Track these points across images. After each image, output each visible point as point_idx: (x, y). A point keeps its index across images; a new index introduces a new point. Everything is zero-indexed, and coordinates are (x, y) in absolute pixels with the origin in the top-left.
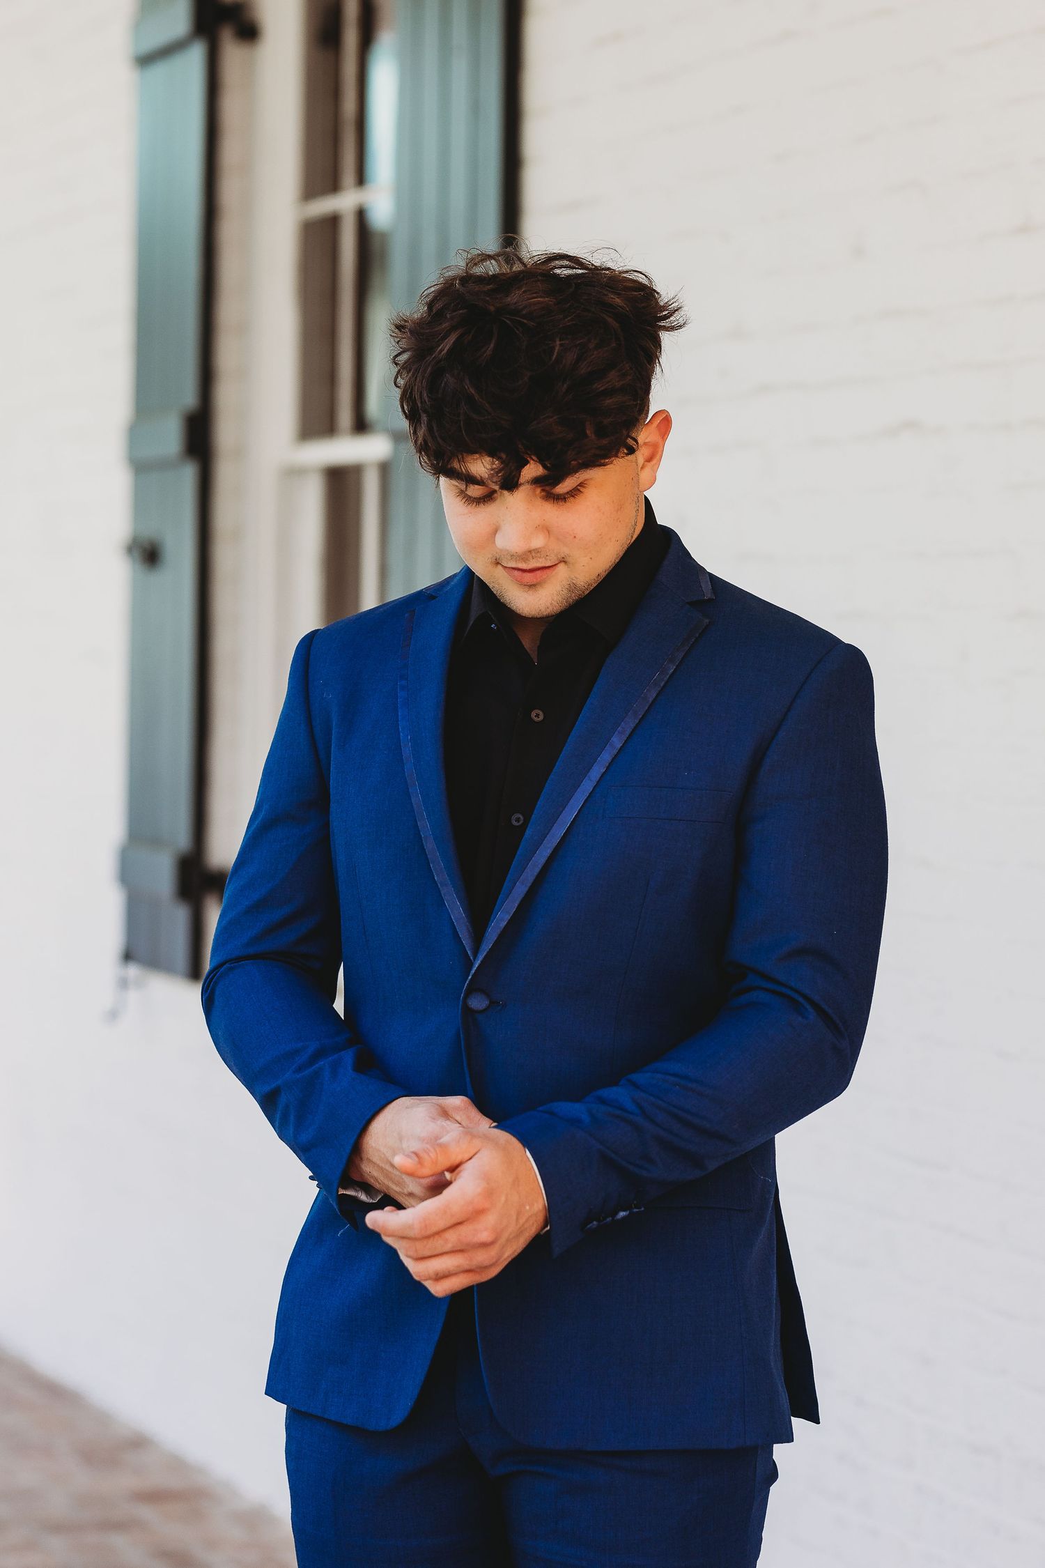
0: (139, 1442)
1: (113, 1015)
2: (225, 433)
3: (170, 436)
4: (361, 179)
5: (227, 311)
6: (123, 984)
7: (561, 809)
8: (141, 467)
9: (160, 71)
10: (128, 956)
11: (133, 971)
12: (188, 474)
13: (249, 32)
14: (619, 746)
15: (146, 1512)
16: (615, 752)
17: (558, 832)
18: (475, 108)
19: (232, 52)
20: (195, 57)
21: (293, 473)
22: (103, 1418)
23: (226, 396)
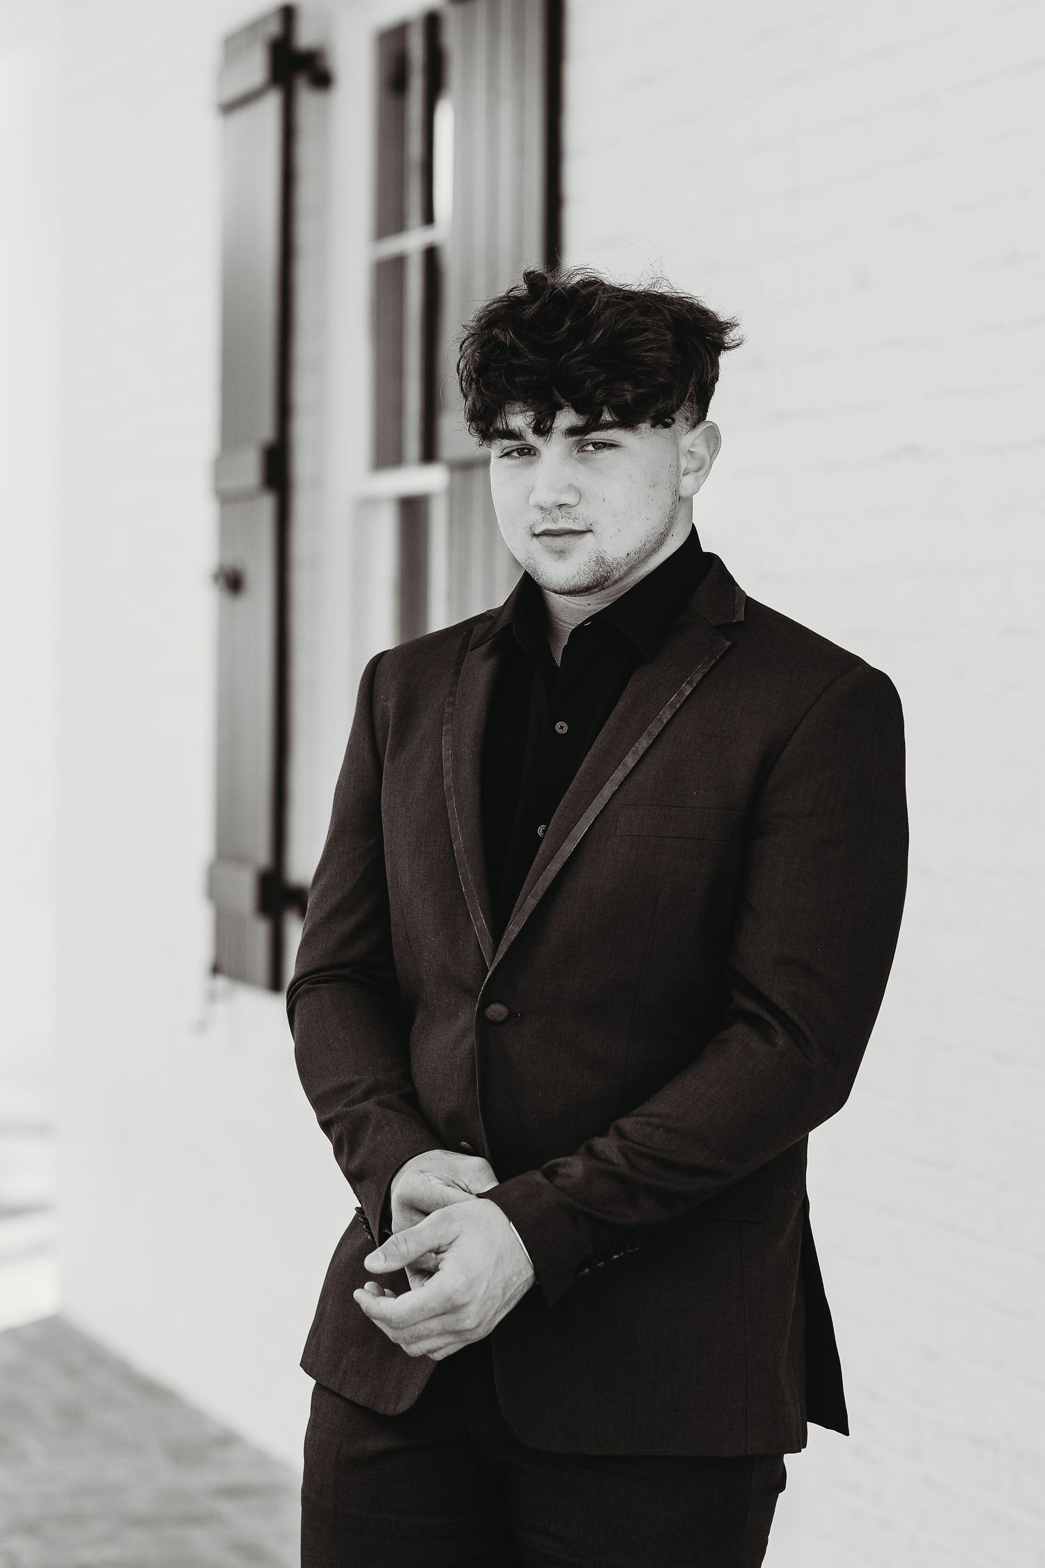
0: (227, 1440)
1: (202, 1026)
2: (303, 465)
3: (250, 469)
4: (429, 217)
5: (304, 348)
6: (212, 997)
7: (572, 825)
8: (226, 498)
9: (243, 118)
10: (216, 969)
11: (221, 983)
12: (266, 506)
13: (322, 80)
14: (632, 765)
15: (226, 1507)
16: (628, 771)
17: (569, 847)
18: (520, 149)
19: (307, 99)
20: (271, 105)
21: (367, 503)
22: (196, 1416)
23: (303, 429)
